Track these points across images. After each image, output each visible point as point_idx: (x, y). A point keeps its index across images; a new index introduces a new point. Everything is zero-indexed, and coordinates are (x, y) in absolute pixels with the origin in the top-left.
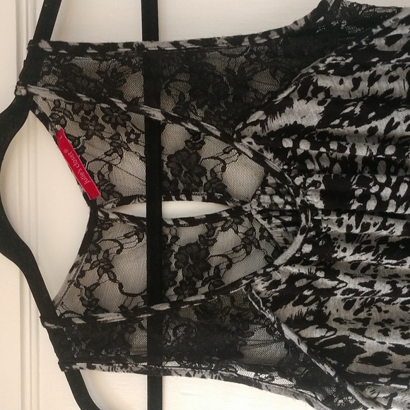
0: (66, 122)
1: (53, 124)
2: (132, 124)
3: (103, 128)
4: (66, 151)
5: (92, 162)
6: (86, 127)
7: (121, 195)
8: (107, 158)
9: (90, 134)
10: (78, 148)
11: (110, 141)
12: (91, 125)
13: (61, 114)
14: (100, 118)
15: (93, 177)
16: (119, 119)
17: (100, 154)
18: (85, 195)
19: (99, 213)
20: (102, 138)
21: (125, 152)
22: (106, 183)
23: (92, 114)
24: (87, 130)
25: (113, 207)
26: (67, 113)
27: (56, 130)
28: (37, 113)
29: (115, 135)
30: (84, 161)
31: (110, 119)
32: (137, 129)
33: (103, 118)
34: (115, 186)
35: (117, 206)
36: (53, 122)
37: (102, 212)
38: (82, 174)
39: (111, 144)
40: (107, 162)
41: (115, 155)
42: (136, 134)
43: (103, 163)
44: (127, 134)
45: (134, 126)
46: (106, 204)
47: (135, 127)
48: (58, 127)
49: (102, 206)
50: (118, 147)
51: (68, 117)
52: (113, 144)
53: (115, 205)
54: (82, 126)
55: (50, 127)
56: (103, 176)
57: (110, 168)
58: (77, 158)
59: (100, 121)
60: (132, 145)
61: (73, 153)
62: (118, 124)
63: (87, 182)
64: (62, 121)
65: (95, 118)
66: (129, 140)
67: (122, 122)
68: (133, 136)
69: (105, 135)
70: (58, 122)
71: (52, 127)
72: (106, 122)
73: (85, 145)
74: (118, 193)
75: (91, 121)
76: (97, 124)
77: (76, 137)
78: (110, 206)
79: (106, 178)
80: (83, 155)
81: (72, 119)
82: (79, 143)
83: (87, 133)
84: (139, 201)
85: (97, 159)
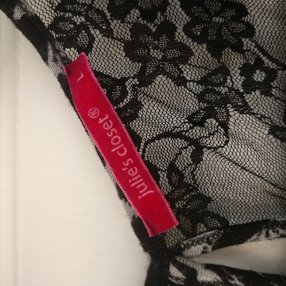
0: (92, 39)
1: (59, 46)
2: (257, 46)
3: (186, 54)
4: (93, 113)
5: (153, 140)
6: (141, 52)
7: (224, 221)
8: (196, 132)
9: (150, 70)
10: (121, 105)
11: (199, 89)
12: (155, 48)
13: (79, 20)
14: (180, 29)
15: (157, 178)
16: (226, 33)
17: (176, 121)
18: (137, 225)
19: (174, 271)
20: (181, 81)
21: (235, 115)
22: (188, 192)
23: (159, 18)
24: (145, 60)
25: (204, 252)
26: (96, 17)
27: (65, 59)
28: (18, 14)
29: (215, 72)
30: (137, 139)
31: (204, 32)
32: (270, 58)
33: (187, 29)
34: (209, 200)
35: (213, 249)
36: (60, 39)
37: (181, 267)
38: (133, 173)
39: (201, 97)
40: (192, 142)
41: (212, 122)
42: (266, 70)
43: (180, 143)
44: (247, 71)
45: (261, 49)
46: (188, 246)
47: (265, 53)
48: (72, 53)
49: (178, 250)
50: (218, 104)
51: (96, 26)
52: (208, 97)
53: (210, 247)
54: (131, 50)
55: (50, 53)
56: (181, 175)
57: (197, 157)
58: (120, 132)
59: (180, 35)
60: (254, 98)
61: (112, 117)
62: (224, 44)
63: (145, 192)
64: (82, 39)
65: (168, 28)
66: (250, 85)
67: (233, 40)
68: (259, 76)
69: (188, 73)
70: (70, 42)
71: (56, 51)
72: (195, 38)
73: (140, 98)
74: (216, 216)
75: (156, 36)
76: (173, 44)
77: (115, 80)
78: (197, 249)
79: (188, 179)
80: (135, 125)
81: (108, 33)
82: (124, 93)
83: (143, 69)
84: (267, 235)
85: (166, 135)
